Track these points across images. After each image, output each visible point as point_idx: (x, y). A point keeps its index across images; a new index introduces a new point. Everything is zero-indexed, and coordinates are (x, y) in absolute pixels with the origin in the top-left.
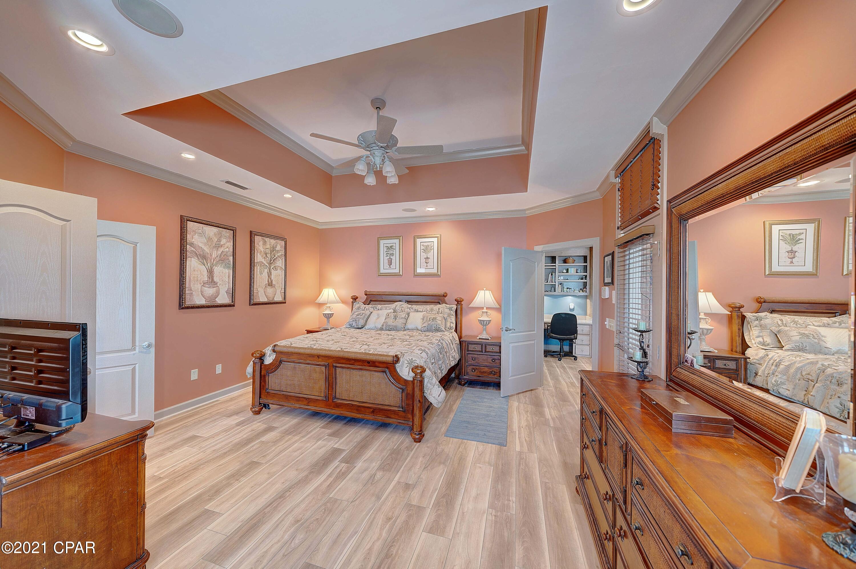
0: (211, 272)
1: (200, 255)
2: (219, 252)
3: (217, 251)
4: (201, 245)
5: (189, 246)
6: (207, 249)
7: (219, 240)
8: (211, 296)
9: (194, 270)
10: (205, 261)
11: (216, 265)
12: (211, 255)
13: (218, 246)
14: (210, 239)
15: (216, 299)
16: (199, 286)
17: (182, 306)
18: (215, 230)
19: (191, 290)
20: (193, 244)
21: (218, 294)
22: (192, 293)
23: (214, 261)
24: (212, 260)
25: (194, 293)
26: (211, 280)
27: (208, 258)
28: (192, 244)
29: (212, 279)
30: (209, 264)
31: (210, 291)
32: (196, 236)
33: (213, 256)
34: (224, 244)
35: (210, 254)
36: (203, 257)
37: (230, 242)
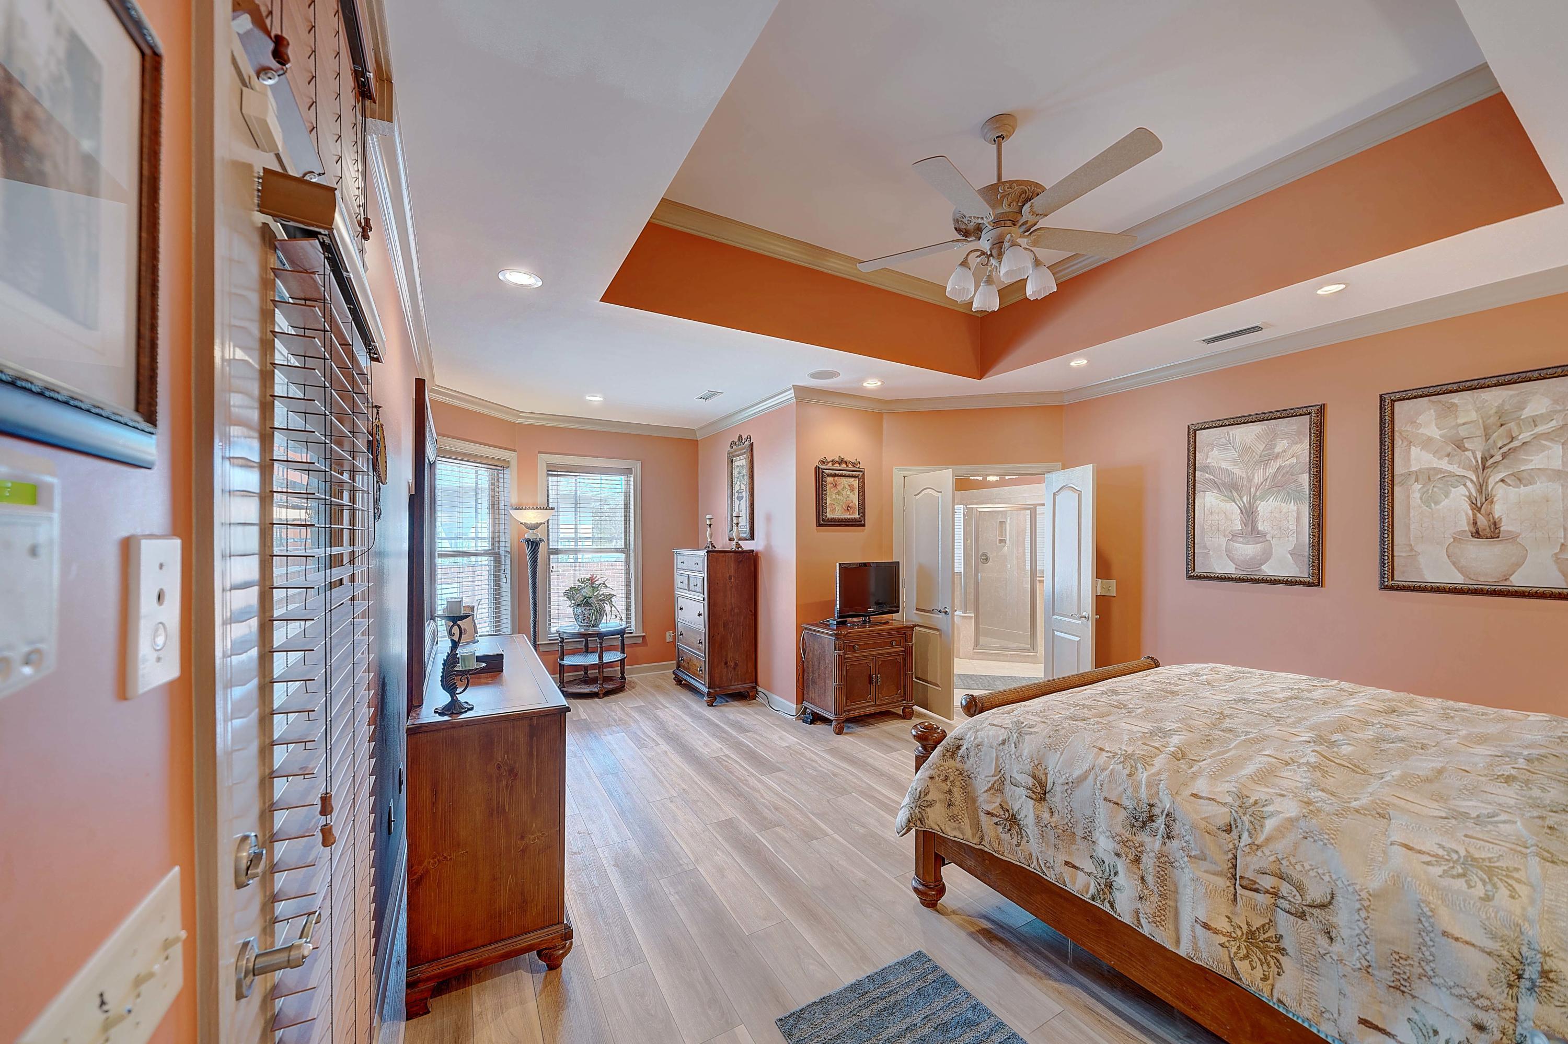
0: (1249, 514)
1: (1224, 484)
2: (1271, 470)
3: (1265, 469)
4: (1224, 465)
5: (1200, 473)
6: (1238, 471)
7: (1270, 445)
8: (1250, 559)
9: (1211, 513)
10: (1235, 494)
11: (1262, 498)
12: (1250, 480)
13: (1267, 458)
14: (1246, 450)
15: (1263, 567)
16: (1223, 541)
17: (1192, 575)
18: (1256, 429)
19: (1205, 547)
20: (1208, 467)
21: (1267, 556)
22: (1207, 554)
23: (1257, 490)
24: (1253, 490)
25: (1211, 553)
26: (1250, 529)
27: (1242, 486)
28: (1206, 469)
29: (1254, 527)
30: (1245, 499)
31: (1247, 550)
32: (1215, 452)
33: (1256, 480)
34: (1284, 451)
35: (1248, 477)
36: (1231, 487)
37: (1301, 442)
